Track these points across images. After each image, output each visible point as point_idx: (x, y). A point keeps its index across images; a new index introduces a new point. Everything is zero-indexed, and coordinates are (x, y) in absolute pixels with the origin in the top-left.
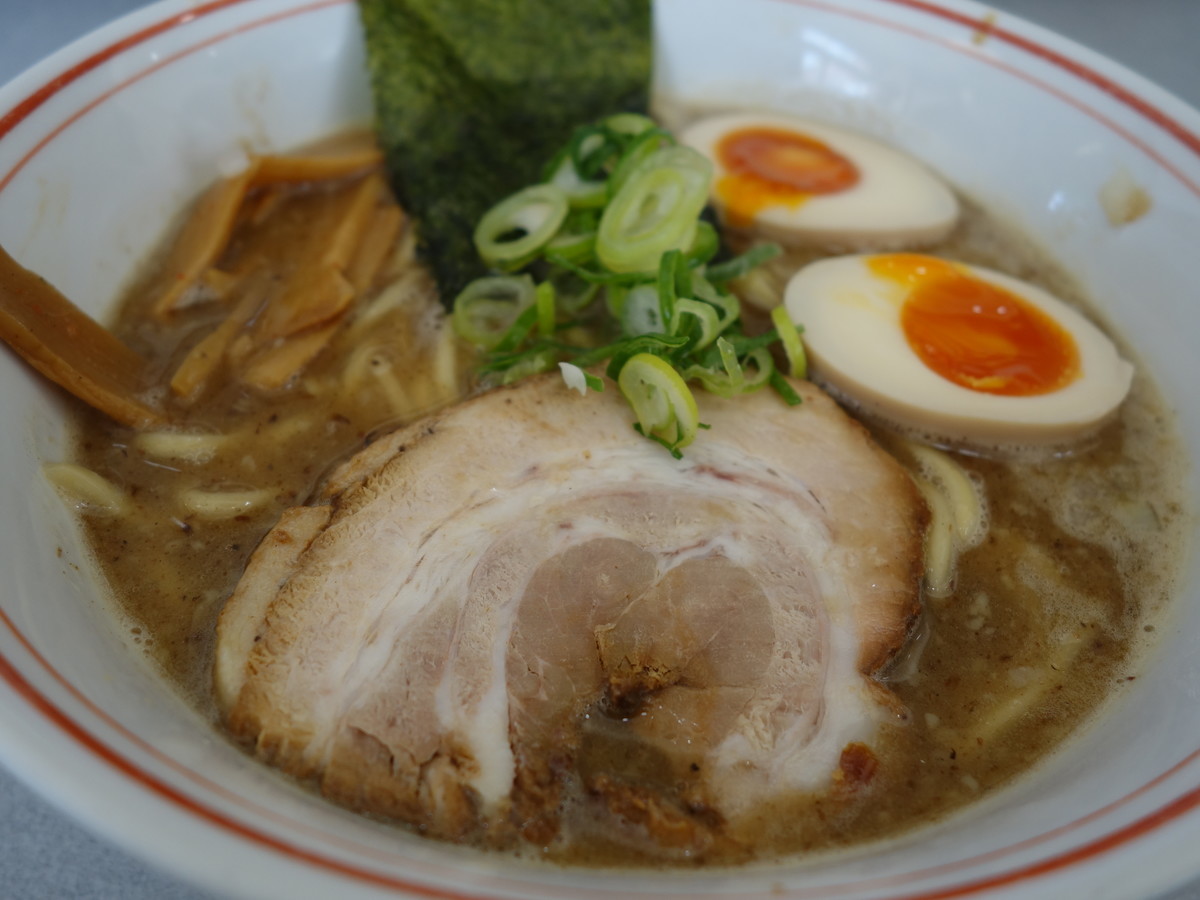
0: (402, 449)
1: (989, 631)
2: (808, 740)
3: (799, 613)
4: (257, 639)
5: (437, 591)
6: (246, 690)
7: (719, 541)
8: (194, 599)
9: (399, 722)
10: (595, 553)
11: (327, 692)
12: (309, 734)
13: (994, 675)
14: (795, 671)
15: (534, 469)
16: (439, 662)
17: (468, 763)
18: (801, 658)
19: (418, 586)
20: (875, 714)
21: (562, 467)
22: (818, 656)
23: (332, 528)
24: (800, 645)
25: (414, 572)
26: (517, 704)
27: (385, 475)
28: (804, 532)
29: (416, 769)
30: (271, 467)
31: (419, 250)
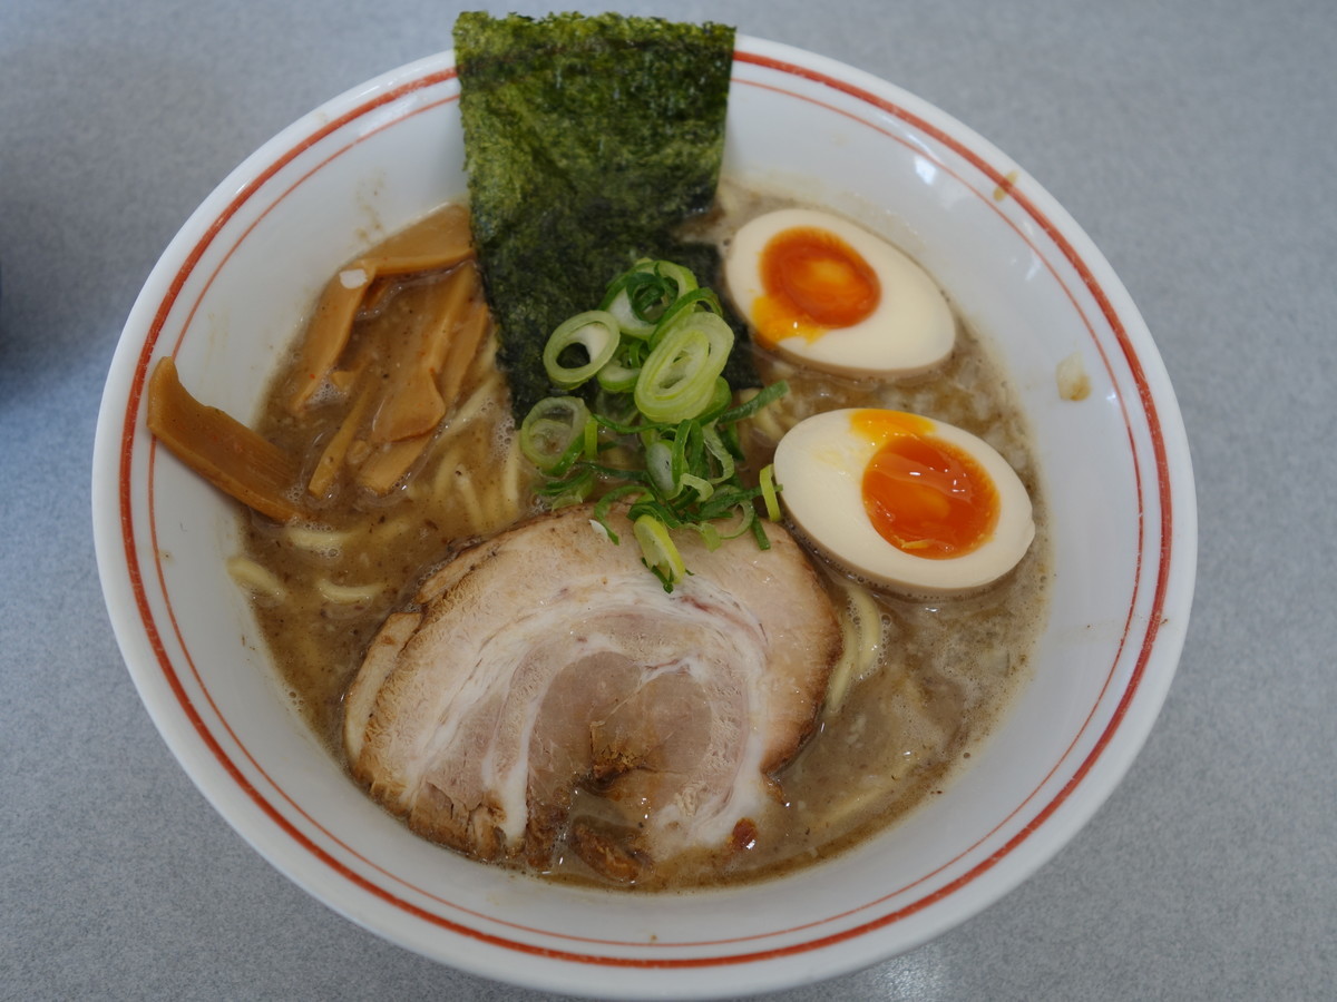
0: (473, 568)
1: (859, 745)
2: (718, 812)
3: (730, 723)
4: (371, 715)
5: (489, 687)
6: (364, 752)
7: (688, 660)
8: (330, 671)
9: (458, 782)
10: (600, 662)
11: (414, 758)
12: (404, 786)
13: (851, 778)
14: (719, 766)
15: (565, 590)
16: (486, 741)
17: (498, 812)
18: (724, 756)
19: (476, 682)
20: (765, 800)
21: (586, 590)
22: (736, 755)
23: (421, 632)
24: (726, 746)
25: (474, 671)
26: (534, 773)
27: (459, 589)
28: (749, 657)
29: (467, 814)
30: (380, 565)
31: (498, 356)
